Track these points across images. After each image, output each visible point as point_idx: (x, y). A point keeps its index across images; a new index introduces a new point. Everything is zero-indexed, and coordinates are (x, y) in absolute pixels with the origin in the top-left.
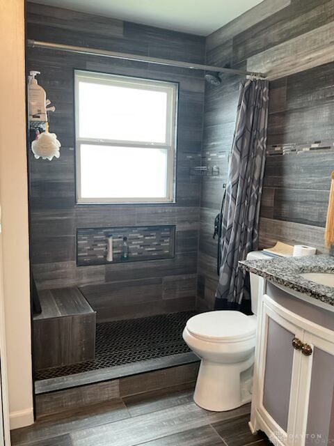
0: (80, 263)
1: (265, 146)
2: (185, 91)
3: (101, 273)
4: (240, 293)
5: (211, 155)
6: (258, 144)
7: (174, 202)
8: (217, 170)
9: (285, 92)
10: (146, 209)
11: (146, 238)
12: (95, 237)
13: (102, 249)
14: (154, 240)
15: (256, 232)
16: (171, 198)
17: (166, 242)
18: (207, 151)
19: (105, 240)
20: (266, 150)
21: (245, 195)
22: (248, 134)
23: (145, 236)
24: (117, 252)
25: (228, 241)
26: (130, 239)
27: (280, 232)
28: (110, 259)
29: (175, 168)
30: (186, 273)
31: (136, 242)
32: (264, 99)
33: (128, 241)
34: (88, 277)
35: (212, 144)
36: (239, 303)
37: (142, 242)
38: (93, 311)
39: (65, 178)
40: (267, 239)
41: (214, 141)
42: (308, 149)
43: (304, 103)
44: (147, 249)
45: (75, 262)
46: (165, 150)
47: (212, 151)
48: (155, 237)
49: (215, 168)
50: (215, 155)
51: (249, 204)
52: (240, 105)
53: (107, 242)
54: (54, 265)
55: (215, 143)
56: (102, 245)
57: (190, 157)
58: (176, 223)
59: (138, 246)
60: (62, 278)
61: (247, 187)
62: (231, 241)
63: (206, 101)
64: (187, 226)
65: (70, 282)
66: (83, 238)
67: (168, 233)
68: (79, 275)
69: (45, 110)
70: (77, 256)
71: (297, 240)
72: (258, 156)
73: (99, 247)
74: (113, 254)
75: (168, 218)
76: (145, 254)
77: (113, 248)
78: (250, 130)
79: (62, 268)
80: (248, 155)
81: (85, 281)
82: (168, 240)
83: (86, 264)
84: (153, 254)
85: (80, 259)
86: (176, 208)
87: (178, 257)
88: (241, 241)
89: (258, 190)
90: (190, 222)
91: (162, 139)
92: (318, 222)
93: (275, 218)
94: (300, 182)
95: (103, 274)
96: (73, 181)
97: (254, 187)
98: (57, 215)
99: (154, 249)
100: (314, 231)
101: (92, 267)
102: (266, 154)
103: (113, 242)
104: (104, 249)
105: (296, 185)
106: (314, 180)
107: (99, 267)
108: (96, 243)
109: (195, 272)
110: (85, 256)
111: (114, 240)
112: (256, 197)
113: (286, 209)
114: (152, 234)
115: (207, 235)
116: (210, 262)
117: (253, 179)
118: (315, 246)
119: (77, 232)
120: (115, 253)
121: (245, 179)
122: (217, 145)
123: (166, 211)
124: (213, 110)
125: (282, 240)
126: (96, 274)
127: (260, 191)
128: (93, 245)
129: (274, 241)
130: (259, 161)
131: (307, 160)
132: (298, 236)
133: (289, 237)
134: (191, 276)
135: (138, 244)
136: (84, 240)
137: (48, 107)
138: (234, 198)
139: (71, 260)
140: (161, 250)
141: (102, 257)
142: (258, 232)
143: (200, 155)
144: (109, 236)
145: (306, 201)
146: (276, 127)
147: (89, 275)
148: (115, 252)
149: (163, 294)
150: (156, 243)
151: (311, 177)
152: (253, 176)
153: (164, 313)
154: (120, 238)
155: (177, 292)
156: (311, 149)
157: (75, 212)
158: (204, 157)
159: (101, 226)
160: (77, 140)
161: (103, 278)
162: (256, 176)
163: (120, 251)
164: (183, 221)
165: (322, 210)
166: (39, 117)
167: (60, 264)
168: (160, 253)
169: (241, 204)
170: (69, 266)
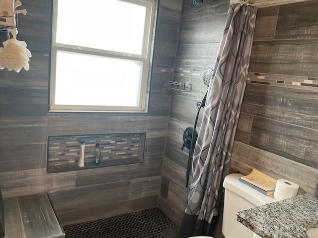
0: (51, 170)
1: (247, 73)
2: (164, 8)
3: (72, 179)
4: (211, 212)
5: (184, 71)
6: (241, 70)
7: (147, 112)
8: (189, 86)
9: (276, 21)
10: (120, 118)
11: (118, 143)
12: (67, 143)
13: (73, 154)
14: (125, 145)
15: (229, 154)
16: (143, 107)
17: (136, 147)
18: (180, 67)
19: (77, 146)
20: (248, 77)
21: (224, 119)
22: (233, 59)
23: (116, 142)
24: (89, 156)
25: (203, 162)
26: (102, 144)
27: (257, 159)
28: (82, 165)
29: (150, 80)
30: (152, 175)
31: (108, 147)
32: (252, 26)
33: (101, 146)
34: (58, 183)
35: (187, 61)
36: (210, 222)
37: (114, 147)
38: (62, 233)
39: (38, 85)
40: (240, 162)
41: (187, 59)
42: (299, 84)
43: (299, 35)
44: (117, 154)
45: (46, 169)
46: (141, 63)
47: (187, 68)
48: (126, 143)
49: (187, 84)
50: (189, 72)
51: (227, 128)
52: (227, 29)
53: (79, 147)
54: (22, 173)
55: (190, 61)
56: (74, 150)
57: (164, 71)
58: (146, 131)
59: (110, 151)
60: (31, 185)
61: (227, 112)
62: (206, 163)
63: (183, 19)
64: (156, 134)
65: (40, 189)
66: (54, 144)
67: (138, 139)
68: (49, 181)
69: (13, 12)
70: (48, 162)
71: (276, 172)
72: (240, 83)
73: (72, 152)
74: (85, 159)
75: (140, 126)
76: (115, 158)
77: (85, 153)
78: (235, 55)
79: (32, 176)
80: (231, 81)
81: (55, 187)
82: (138, 145)
83: (57, 170)
84: (123, 158)
85: (50, 164)
86: (147, 117)
87: (147, 161)
88: (215, 163)
89: (236, 115)
90: (159, 130)
91: (138, 51)
92: (304, 160)
93: (251, 144)
94: (286, 116)
95: (74, 180)
96: (47, 88)
97: (233, 112)
98: (28, 123)
99: (125, 153)
100: (297, 167)
101: (63, 173)
102: (247, 81)
103: (86, 147)
104: (76, 154)
105: (280, 117)
106: (304, 117)
107: (69, 174)
108: (68, 148)
109: (160, 174)
110: (57, 161)
111: (87, 145)
112: (233, 121)
113: (265, 139)
114: (123, 140)
115: (174, 143)
116: (175, 169)
117: (233, 104)
118: (298, 183)
119: (48, 140)
120: (87, 158)
121: (225, 104)
122: (191, 63)
123: (139, 119)
124: (189, 29)
125: (259, 168)
126: (66, 180)
127: (238, 116)
128: (65, 151)
129: (249, 167)
130: (241, 87)
131: (297, 94)
132: (278, 168)
133: (266, 167)
134: (156, 178)
135: (109, 149)
136: (56, 146)
137: (17, 9)
138: (213, 122)
139: (42, 167)
140: (131, 154)
141: (74, 161)
142: (231, 154)
143: (172, 70)
144: (82, 143)
145: (291, 136)
146: (262, 55)
147: (60, 181)
148: (87, 156)
149: (131, 195)
150: (127, 148)
151: (300, 113)
152: (233, 102)
153: (130, 211)
154: (92, 143)
155: (143, 193)
156: (302, 84)
157: (47, 120)
158: (176, 72)
159: (74, 133)
160: (53, 45)
161: (73, 183)
162: (236, 102)
163: (91, 156)
164: (153, 129)
165: (310, 148)
166: (5, 20)
167: (29, 172)
168: (129, 156)
169: (219, 128)
170: (39, 173)
